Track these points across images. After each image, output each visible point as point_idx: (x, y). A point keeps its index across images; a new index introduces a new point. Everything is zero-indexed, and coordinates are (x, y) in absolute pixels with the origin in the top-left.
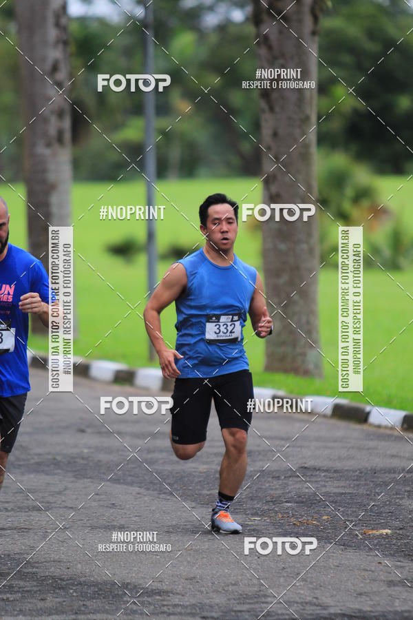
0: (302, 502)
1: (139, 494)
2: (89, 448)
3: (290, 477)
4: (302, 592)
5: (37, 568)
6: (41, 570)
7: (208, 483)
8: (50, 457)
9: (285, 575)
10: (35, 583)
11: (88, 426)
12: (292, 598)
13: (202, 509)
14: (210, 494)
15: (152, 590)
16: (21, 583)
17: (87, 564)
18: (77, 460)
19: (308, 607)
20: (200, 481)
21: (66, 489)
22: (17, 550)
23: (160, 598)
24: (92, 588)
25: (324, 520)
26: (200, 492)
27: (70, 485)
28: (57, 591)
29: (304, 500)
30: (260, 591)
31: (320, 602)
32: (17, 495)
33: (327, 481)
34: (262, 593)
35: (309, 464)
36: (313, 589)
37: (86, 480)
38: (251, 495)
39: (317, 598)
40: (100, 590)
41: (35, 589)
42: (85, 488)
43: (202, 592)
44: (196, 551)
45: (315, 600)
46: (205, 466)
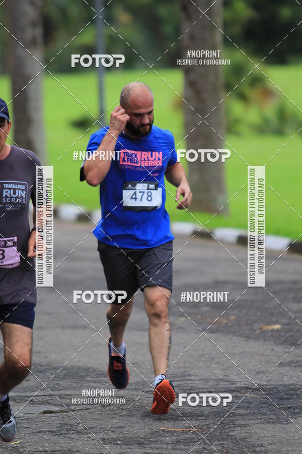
4: (216, 372)
9: (204, 359)
12: (209, 376)
19: (220, 383)
30: (186, 371)
31: (229, 378)
34: (187, 373)
35: (221, 278)
36: (224, 369)
39: (227, 376)
40: (69, 372)
45: (225, 377)
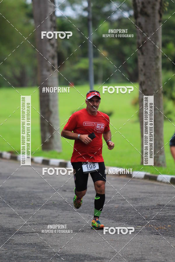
0: (159, 220)
1: (89, 217)
2: (68, 198)
3: (153, 209)
4: (160, 257)
5: (47, 249)
6: (49, 250)
7: (119, 212)
8: (51, 202)
9: (153, 250)
10: (47, 255)
11: (67, 189)
12: (156, 260)
13: (116, 223)
14: (120, 217)
15: (97, 258)
16: (41, 255)
17: (69, 247)
18: (63, 203)
20: (115, 211)
21: (59, 215)
22: (39, 241)
23: (100, 261)
24: (71, 257)
25: (169, 227)
26: (115, 216)
27: (60, 214)
28: (56, 258)
29: (160, 219)
30: (142, 257)
32: (38, 218)
33: (169, 211)
34: (143, 258)
35: (161, 203)
36: (165, 256)
37: (67, 211)
38: (137, 217)
40: (75, 257)
41: (47, 258)
42: (67, 215)
43: (118, 258)
44: (115, 241)
46: (117, 205)
